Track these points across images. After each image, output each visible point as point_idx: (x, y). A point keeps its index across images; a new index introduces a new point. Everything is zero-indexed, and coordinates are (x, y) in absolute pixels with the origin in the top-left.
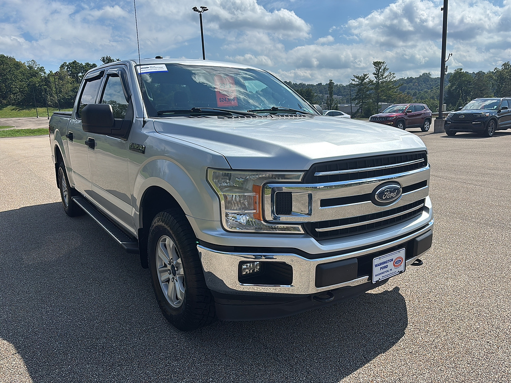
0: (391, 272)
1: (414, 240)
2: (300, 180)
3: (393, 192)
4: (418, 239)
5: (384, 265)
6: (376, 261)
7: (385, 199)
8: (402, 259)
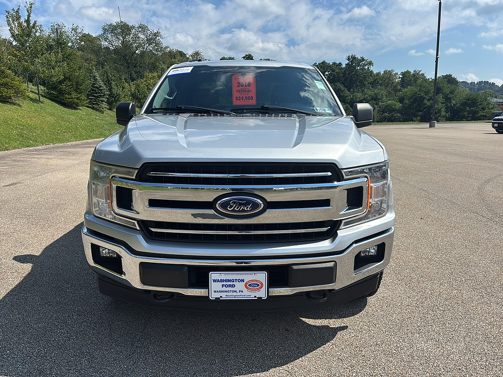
0: (242, 294)
1: (288, 266)
2: (134, 178)
3: (245, 205)
4: (295, 267)
5: (228, 283)
6: (213, 276)
7: (233, 211)
8: (262, 283)
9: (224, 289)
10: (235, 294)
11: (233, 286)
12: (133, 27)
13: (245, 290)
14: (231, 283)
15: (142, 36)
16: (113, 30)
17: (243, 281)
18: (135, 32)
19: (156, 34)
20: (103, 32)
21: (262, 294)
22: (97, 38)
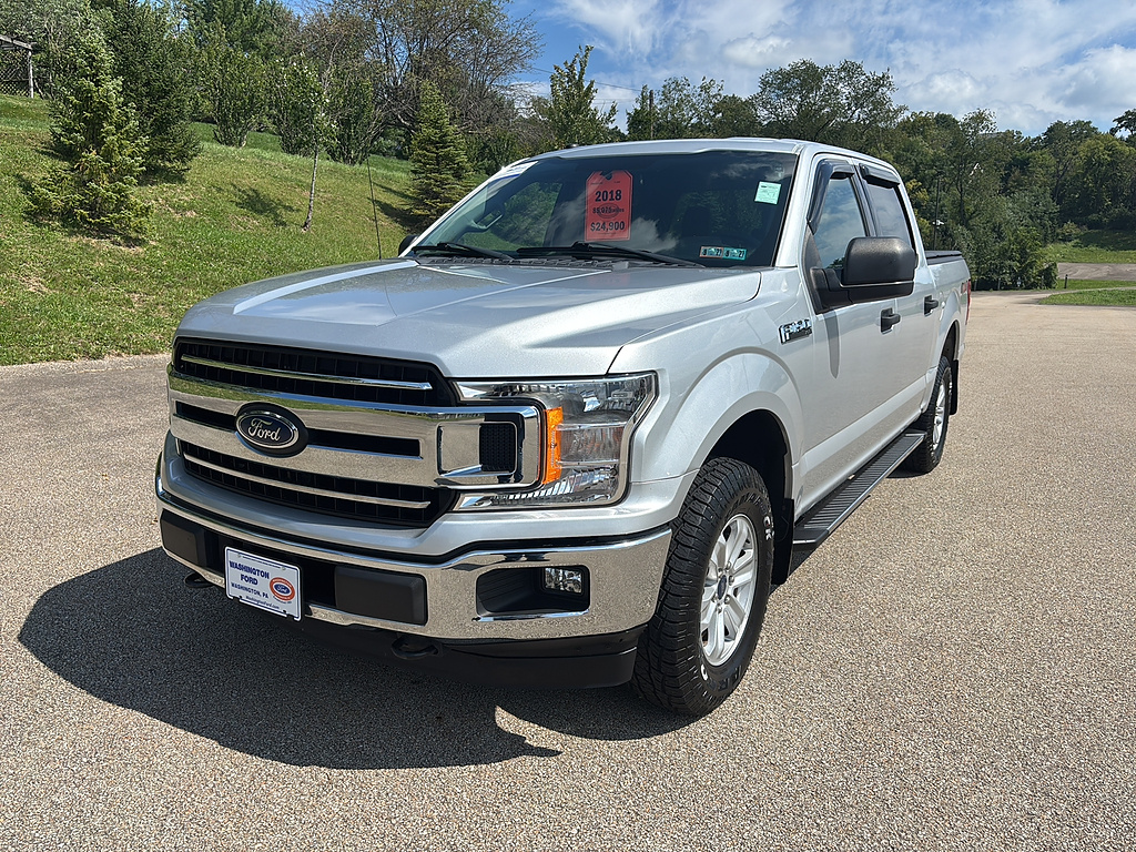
5: (249, 575)
6: (231, 555)
7: (255, 437)
8: (292, 588)
9: (244, 583)
10: (257, 597)
11: (254, 582)
12: (828, 70)
13: (270, 594)
14: (253, 576)
15: (846, 91)
16: (782, 83)
17: (267, 575)
18: (831, 81)
19: (880, 82)
20: (760, 90)
21: (293, 608)
22: (749, 104)
